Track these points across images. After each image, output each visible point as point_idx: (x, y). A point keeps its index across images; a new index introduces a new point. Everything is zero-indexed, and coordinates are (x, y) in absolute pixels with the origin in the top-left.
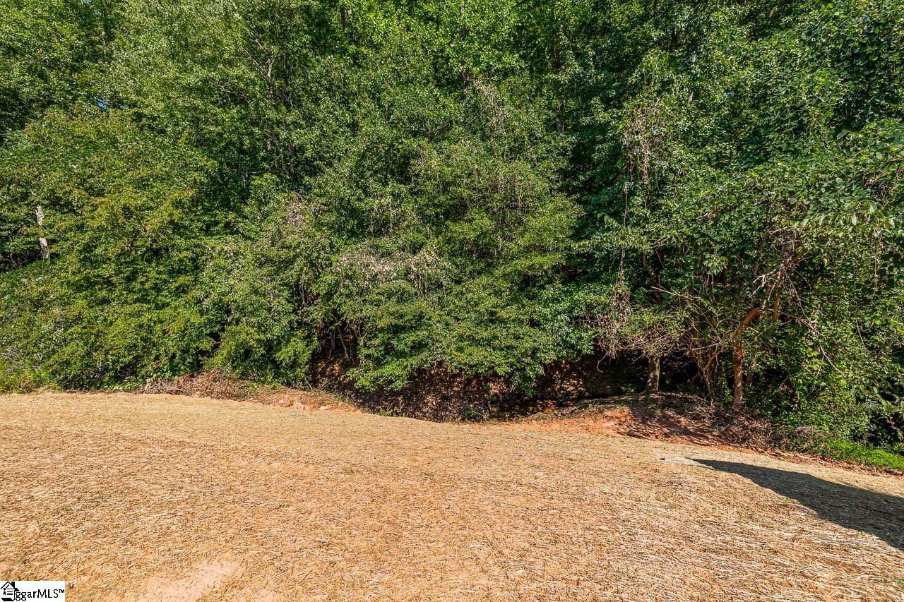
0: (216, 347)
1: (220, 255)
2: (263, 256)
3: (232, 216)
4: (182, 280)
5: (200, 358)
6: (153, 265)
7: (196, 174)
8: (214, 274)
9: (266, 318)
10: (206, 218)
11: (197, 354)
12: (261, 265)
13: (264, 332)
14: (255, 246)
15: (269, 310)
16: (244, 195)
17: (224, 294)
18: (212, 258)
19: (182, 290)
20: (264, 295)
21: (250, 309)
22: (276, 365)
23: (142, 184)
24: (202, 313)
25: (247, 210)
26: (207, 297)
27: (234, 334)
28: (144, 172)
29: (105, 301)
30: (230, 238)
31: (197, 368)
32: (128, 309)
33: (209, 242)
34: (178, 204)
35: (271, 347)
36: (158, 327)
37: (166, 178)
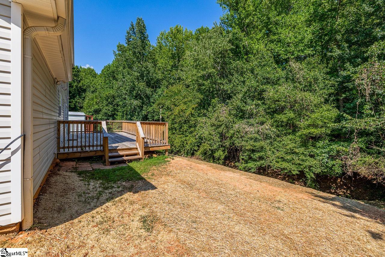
0: (198, 149)
1: (201, 122)
2: (213, 123)
3: (205, 111)
4: (192, 129)
5: (194, 152)
6: (186, 125)
7: (198, 100)
8: (199, 128)
9: (212, 142)
10: (199, 112)
11: (193, 151)
12: (212, 126)
13: (211, 147)
14: (211, 121)
15: (213, 140)
16: (209, 105)
17: (201, 134)
18: (199, 123)
19: (191, 132)
20: (212, 135)
21: (208, 139)
22: (214, 158)
23: (185, 103)
24: (196, 139)
25: (209, 109)
26: (197, 134)
27: (203, 146)
28: (186, 100)
29: (174, 134)
30: (204, 118)
31: (193, 154)
32: (179, 136)
33: (199, 119)
34: (193, 109)
35: (213, 151)
36: (185, 142)
37: (191, 101)
